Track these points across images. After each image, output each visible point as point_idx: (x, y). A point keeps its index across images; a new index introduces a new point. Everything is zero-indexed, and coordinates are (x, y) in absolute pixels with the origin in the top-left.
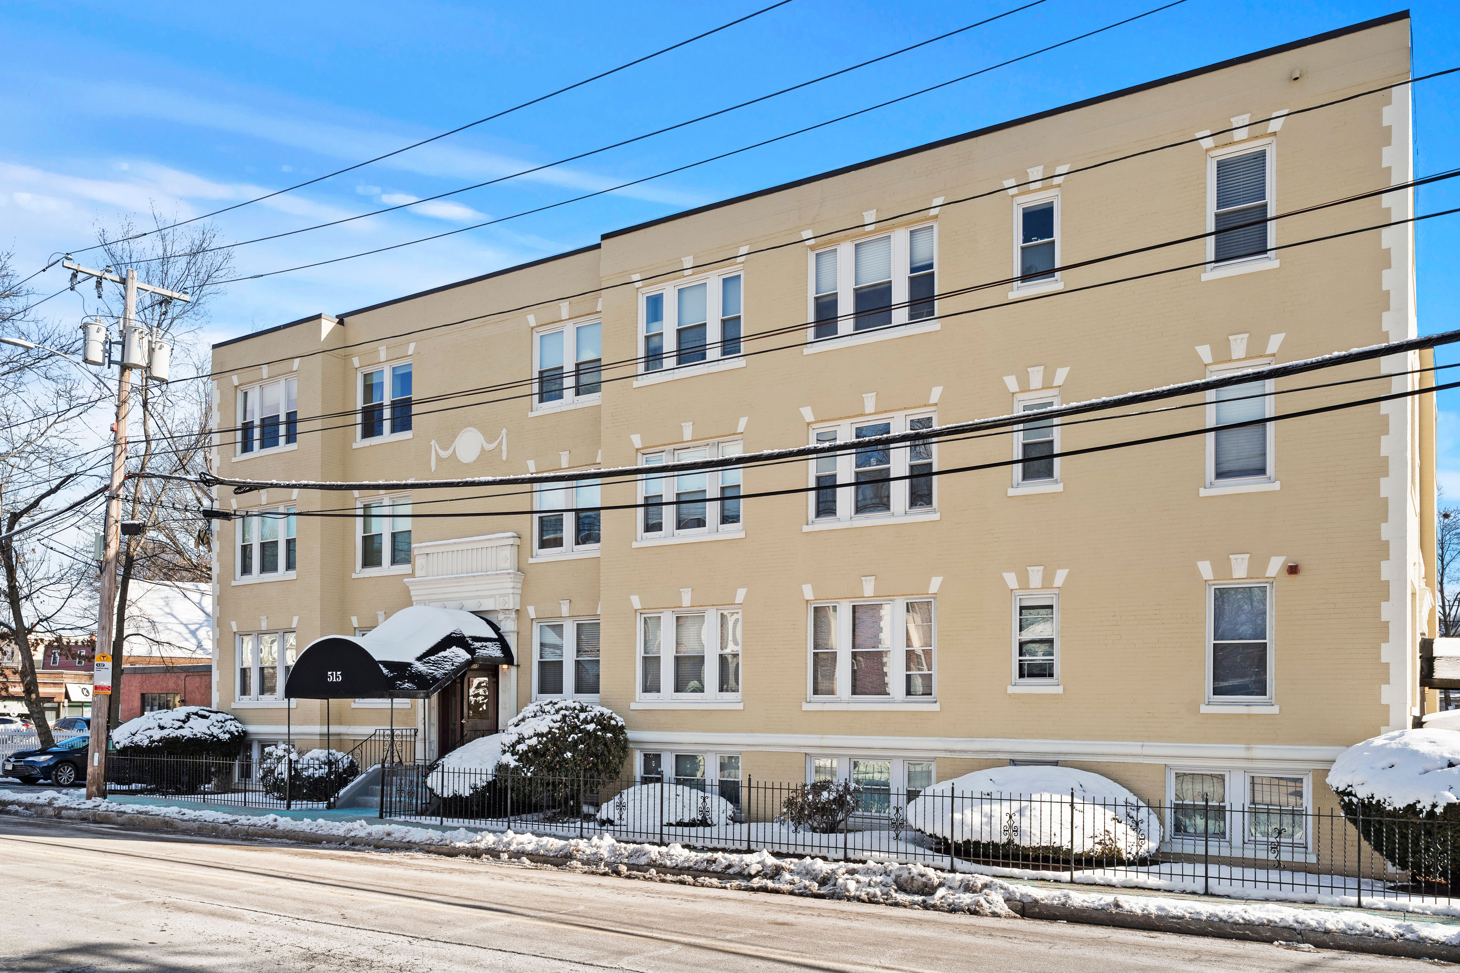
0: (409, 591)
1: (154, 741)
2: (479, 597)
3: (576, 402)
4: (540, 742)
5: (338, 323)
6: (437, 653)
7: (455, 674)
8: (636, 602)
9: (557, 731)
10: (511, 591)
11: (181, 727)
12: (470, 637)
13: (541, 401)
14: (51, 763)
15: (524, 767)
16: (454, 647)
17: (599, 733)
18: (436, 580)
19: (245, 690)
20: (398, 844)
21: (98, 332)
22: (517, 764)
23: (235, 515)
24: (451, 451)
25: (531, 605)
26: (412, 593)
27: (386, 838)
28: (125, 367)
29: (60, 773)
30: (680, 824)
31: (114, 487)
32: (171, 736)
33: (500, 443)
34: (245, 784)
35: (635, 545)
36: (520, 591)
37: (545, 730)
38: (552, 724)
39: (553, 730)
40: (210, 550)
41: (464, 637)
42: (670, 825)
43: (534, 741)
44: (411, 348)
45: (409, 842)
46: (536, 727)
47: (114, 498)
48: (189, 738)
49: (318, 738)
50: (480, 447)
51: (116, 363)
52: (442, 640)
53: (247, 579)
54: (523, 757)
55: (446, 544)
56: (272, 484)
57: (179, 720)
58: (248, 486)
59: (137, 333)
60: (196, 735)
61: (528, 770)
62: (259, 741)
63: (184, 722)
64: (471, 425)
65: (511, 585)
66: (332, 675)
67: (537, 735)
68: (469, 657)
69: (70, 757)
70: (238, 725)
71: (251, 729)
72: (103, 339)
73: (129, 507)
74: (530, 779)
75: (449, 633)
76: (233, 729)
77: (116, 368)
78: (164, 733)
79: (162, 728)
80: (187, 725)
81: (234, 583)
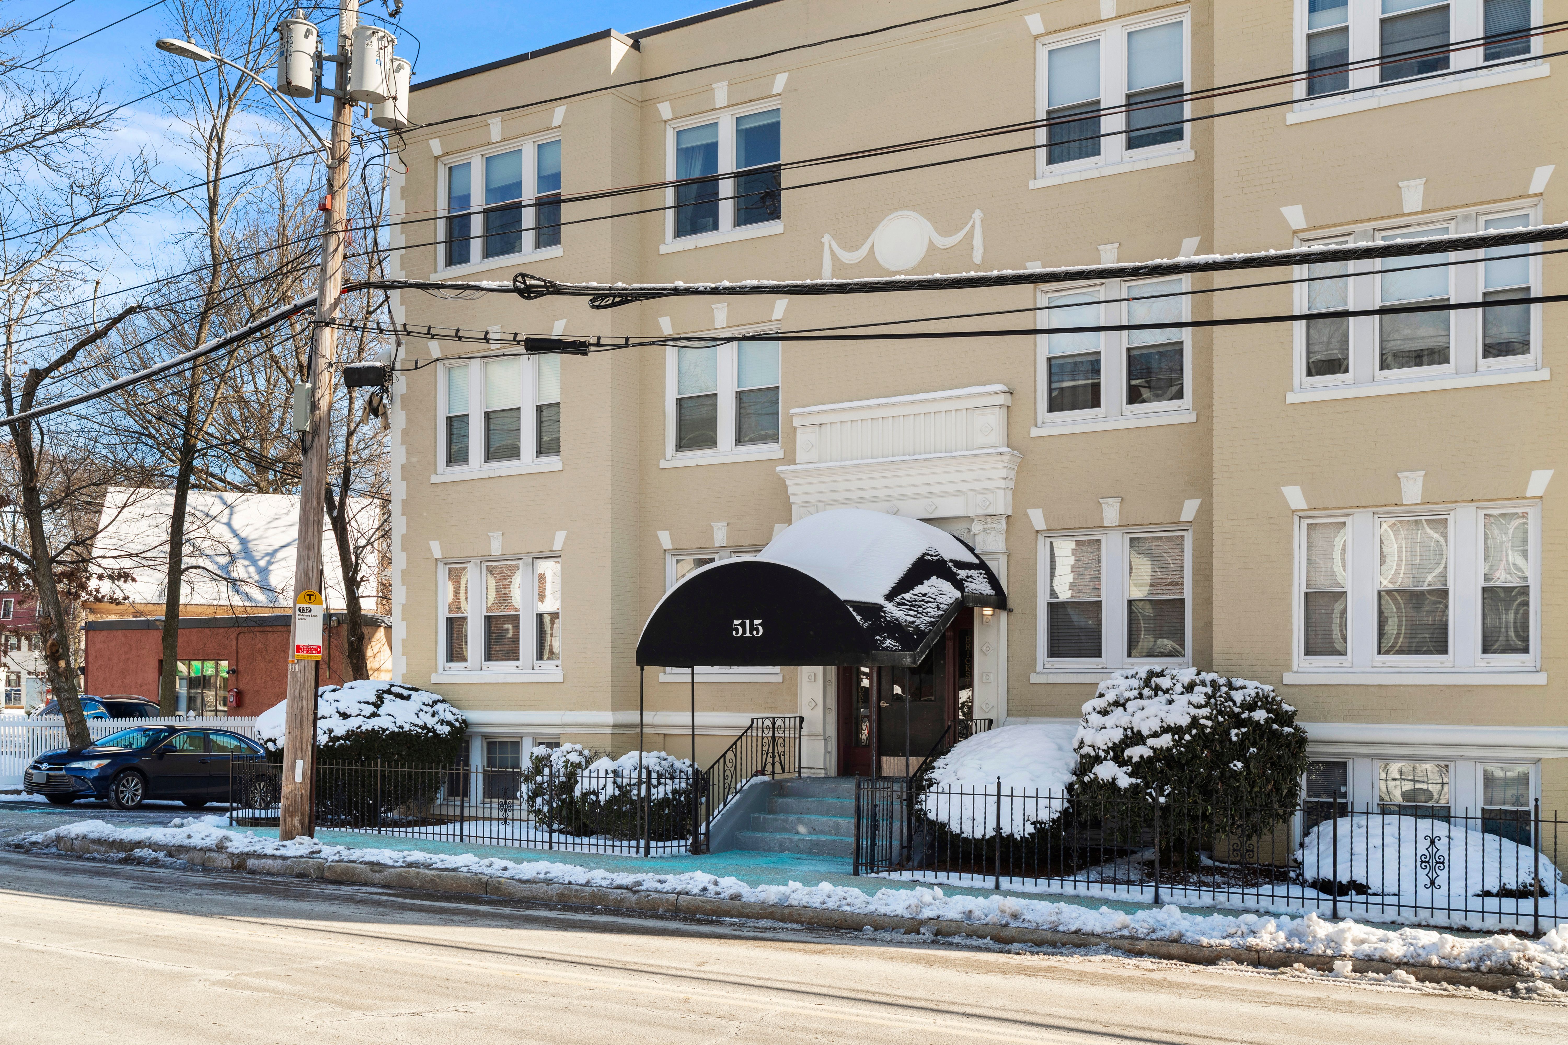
0: (786, 487)
1: (338, 739)
2: (929, 495)
3: (1126, 159)
4: (1177, 743)
5: (633, 46)
6: (912, 589)
7: (944, 623)
8: (1295, 496)
9: (1209, 723)
10: (1002, 483)
11: (374, 715)
12: (951, 561)
13: (1051, 161)
14: (110, 771)
15: (1147, 786)
16: (934, 578)
17: (1275, 726)
18: (845, 467)
19: (455, 653)
20: (1049, 936)
21: (306, 36)
22: (1133, 780)
23: (598, 344)
24: (863, 251)
25: (1035, 506)
26: (790, 490)
27: (1014, 924)
28: (344, 100)
29: (122, 788)
30: (1504, 893)
31: (327, 306)
32: (364, 728)
33: (970, 235)
34: (462, 807)
35: (1291, 398)
36: (1012, 485)
37: (1185, 721)
38: (1194, 711)
39: (1202, 721)
40: (386, 427)
41: (944, 562)
42: (1487, 894)
43: (1166, 740)
44: (780, 82)
45: (1077, 932)
46: (1163, 715)
47: (327, 324)
48: (393, 732)
49: (609, 731)
50: (926, 242)
51: (329, 92)
52: (913, 565)
53: (458, 472)
54: (1139, 768)
55: (861, 408)
56: (676, 289)
57: (368, 703)
58: (619, 295)
59: (374, 39)
60: (401, 727)
61: (1161, 793)
62: (484, 736)
63: (377, 706)
64: (905, 207)
65: (1003, 473)
66: (743, 625)
67: (1166, 730)
68: (958, 594)
69: (136, 762)
70: (454, 710)
71: (473, 716)
72: (312, 51)
73: (353, 338)
74: (1165, 809)
75: (919, 555)
76: (450, 717)
77: (328, 104)
78: (352, 724)
79: (345, 716)
80: (382, 711)
81: (434, 479)
